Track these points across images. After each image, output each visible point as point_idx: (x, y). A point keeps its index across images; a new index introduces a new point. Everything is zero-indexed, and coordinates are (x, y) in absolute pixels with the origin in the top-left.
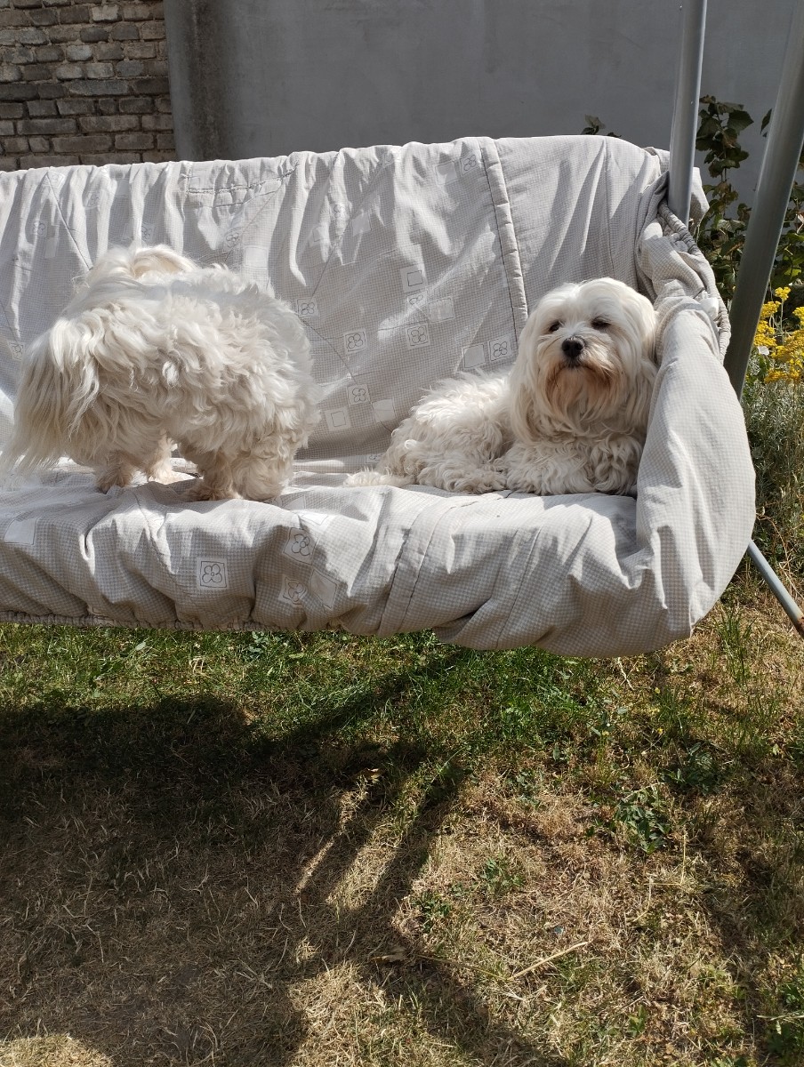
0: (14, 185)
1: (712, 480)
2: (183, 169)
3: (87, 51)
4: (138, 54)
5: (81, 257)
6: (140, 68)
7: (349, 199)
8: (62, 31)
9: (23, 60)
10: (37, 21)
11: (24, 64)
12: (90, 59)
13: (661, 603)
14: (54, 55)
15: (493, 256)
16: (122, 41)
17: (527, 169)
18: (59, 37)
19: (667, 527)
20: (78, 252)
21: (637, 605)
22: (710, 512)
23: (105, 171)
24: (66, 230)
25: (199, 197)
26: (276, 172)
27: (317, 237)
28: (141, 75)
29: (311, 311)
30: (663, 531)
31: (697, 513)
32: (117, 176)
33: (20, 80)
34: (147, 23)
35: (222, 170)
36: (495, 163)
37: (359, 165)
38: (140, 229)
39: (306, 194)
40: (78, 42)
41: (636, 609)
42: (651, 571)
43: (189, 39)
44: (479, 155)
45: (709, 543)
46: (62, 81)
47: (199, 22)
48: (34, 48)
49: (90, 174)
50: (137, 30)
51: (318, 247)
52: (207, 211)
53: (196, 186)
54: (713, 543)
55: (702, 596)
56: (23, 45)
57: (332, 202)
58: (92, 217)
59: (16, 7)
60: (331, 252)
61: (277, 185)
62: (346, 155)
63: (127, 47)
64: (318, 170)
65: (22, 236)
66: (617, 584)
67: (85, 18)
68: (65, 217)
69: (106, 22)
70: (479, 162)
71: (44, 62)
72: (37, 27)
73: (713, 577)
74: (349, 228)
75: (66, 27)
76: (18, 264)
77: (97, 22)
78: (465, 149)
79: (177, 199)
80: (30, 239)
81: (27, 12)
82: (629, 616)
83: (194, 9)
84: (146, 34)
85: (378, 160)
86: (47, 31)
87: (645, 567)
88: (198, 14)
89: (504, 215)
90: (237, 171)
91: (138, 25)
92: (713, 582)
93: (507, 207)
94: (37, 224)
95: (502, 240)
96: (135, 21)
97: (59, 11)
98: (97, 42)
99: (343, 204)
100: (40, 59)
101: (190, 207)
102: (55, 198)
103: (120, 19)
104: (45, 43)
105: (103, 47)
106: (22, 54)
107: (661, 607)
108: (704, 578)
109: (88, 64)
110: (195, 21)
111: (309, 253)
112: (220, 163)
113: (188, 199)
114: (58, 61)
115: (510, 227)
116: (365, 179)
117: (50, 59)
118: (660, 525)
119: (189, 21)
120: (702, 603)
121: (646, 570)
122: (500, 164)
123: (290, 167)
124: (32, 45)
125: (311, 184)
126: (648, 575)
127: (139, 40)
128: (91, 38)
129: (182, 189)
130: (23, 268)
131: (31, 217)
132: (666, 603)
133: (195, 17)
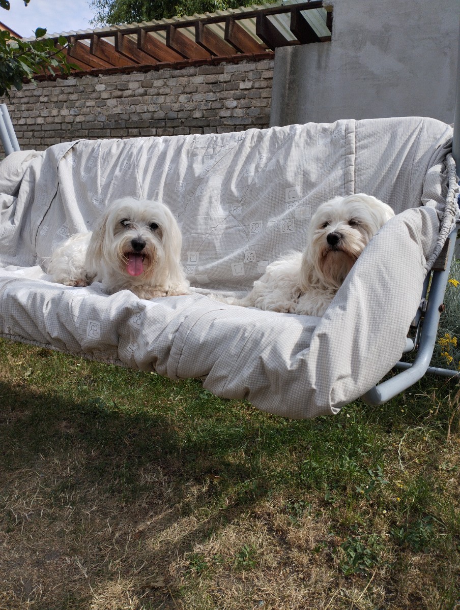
0: (122, 145)
1: (376, 312)
2: (195, 138)
3: (235, 103)
4: (259, 104)
5: (138, 179)
6: (259, 110)
7: (269, 153)
8: (225, 94)
9: (206, 108)
10: (214, 89)
11: (206, 110)
12: (236, 107)
13: (311, 384)
14: (219, 105)
15: (339, 183)
16: (252, 99)
17: (370, 136)
18: (222, 96)
19: (325, 334)
20: (137, 177)
21: (297, 383)
22: (368, 333)
23: (160, 140)
24: (136, 166)
25: (198, 151)
26: (237, 139)
27: (248, 172)
28: (258, 115)
29: (238, 211)
30: (322, 337)
31: (357, 331)
32: (165, 141)
33: (203, 117)
34: (265, 89)
35: (212, 138)
36: (352, 132)
37: (278, 135)
38: (168, 166)
39: (249, 150)
40: (232, 99)
41: (296, 385)
42: (305, 360)
43: (283, 96)
44: (344, 128)
45: (360, 352)
46: (221, 118)
47: (289, 88)
48: (211, 102)
49: (154, 140)
50: (260, 93)
51: (247, 177)
52: (200, 158)
53: (198, 146)
54: (363, 353)
55: (345, 386)
56: (207, 101)
57: (260, 153)
58: (149, 160)
59: (206, 83)
60: (253, 180)
61: (235, 144)
62: (274, 130)
63: (254, 101)
64: (258, 138)
65: (118, 169)
66: (283, 365)
67: (236, 88)
68: (136, 160)
69: (246, 89)
70: (343, 132)
71: (215, 109)
72: (214, 92)
73: (358, 376)
74: (266, 167)
75: (227, 92)
76: (113, 182)
77: (242, 90)
78: (338, 125)
79: (188, 152)
80: (120, 170)
81: (211, 86)
82: (292, 389)
83: (288, 82)
84: (264, 95)
85: (289, 132)
86: (218, 94)
87: (302, 358)
88: (289, 84)
89: (350, 161)
90: (219, 139)
91: (260, 90)
92: (357, 379)
93: (353, 157)
94: (125, 163)
95: (346, 174)
96: (260, 89)
97: (225, 85)
98: (240, 99)
99: (265, 155)
100: (213, 107)
101: (192, 155)
102: (135, 151)
103: (253, 88)
104: (216, 100)
105: (242, 101)
106: (206, 105)
107: (311, 387)
108: (352, 375)
109: (235, 110)
110: (287, 87)
111: (243, 179)
112: (213, 135)
113: (193, 152)
114: (221, 108)
115: (353, 168)
116: (279, 142)
117: (218, 107)
118: (320, 332)
119: (284, 88)
120: (345, 391)
121: (302, 360)
122: (354, 133)
123: (244, 136)
124: (211, 101)
125: (253, 144)
126: (303, 364)
127: (260, 98)
128: (238, 97)
129: (191, 147)
130: (114, 184)
131: (124, 160)
132: (315, 385)
133: (287, 85)
